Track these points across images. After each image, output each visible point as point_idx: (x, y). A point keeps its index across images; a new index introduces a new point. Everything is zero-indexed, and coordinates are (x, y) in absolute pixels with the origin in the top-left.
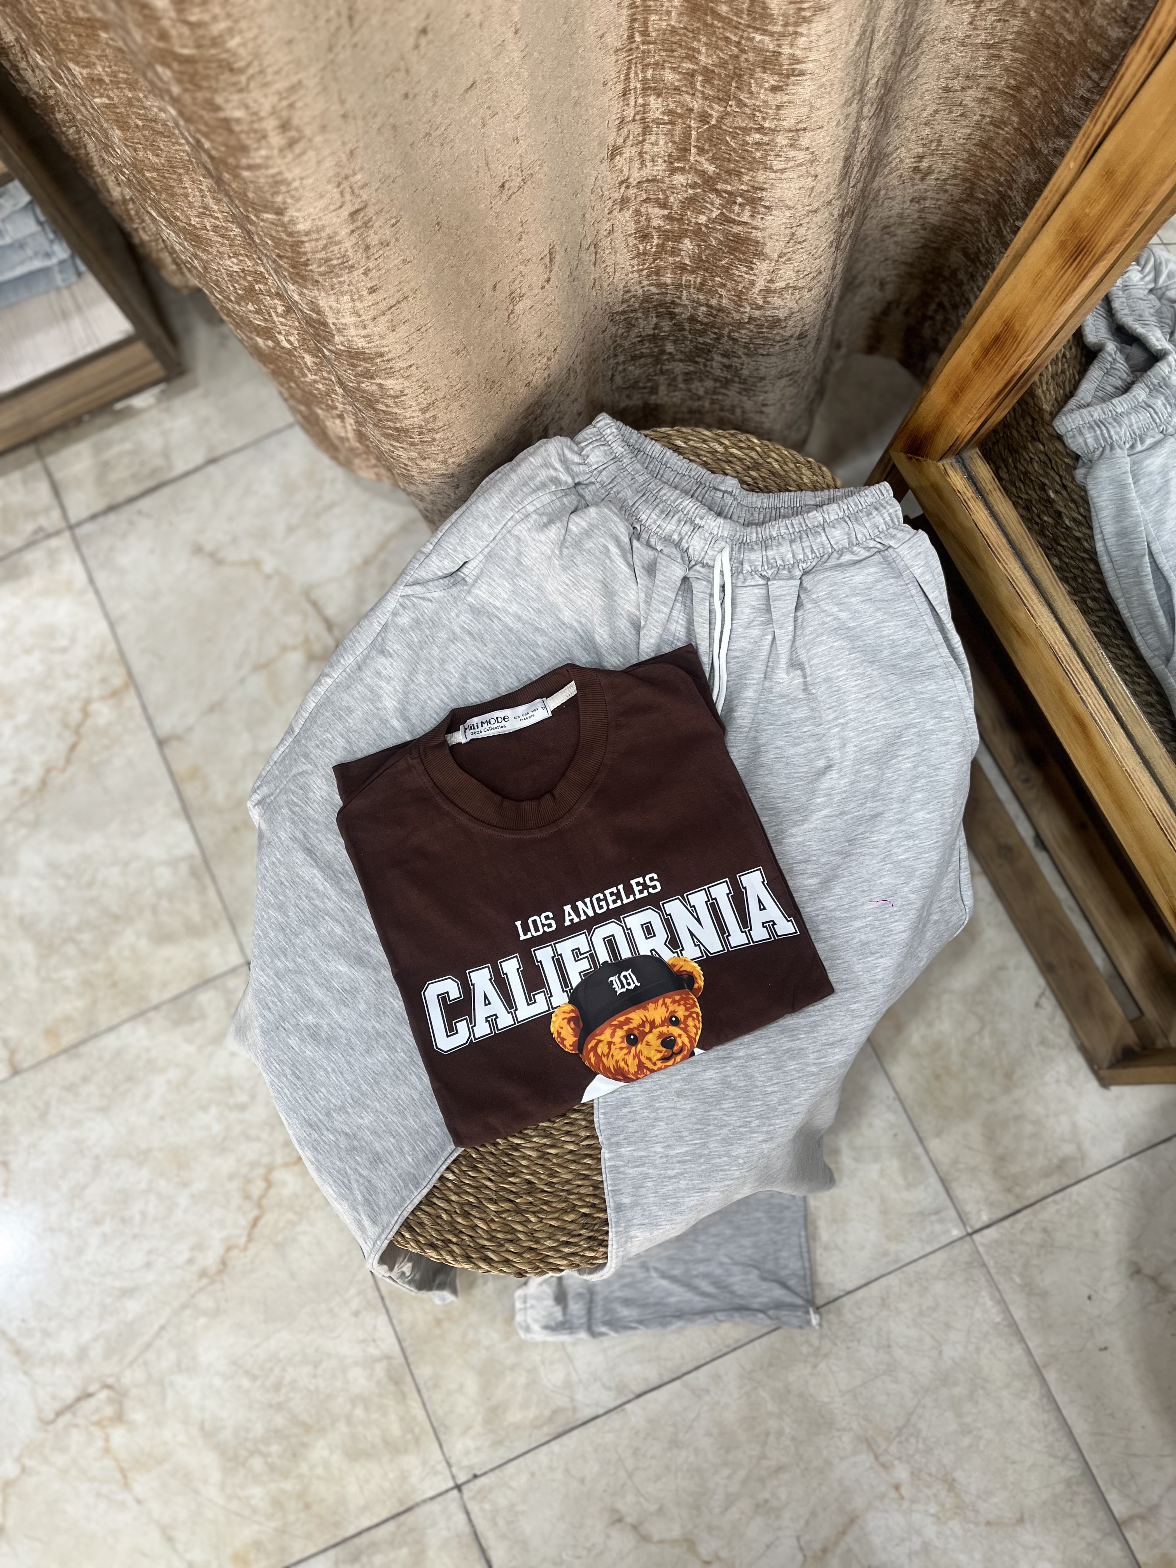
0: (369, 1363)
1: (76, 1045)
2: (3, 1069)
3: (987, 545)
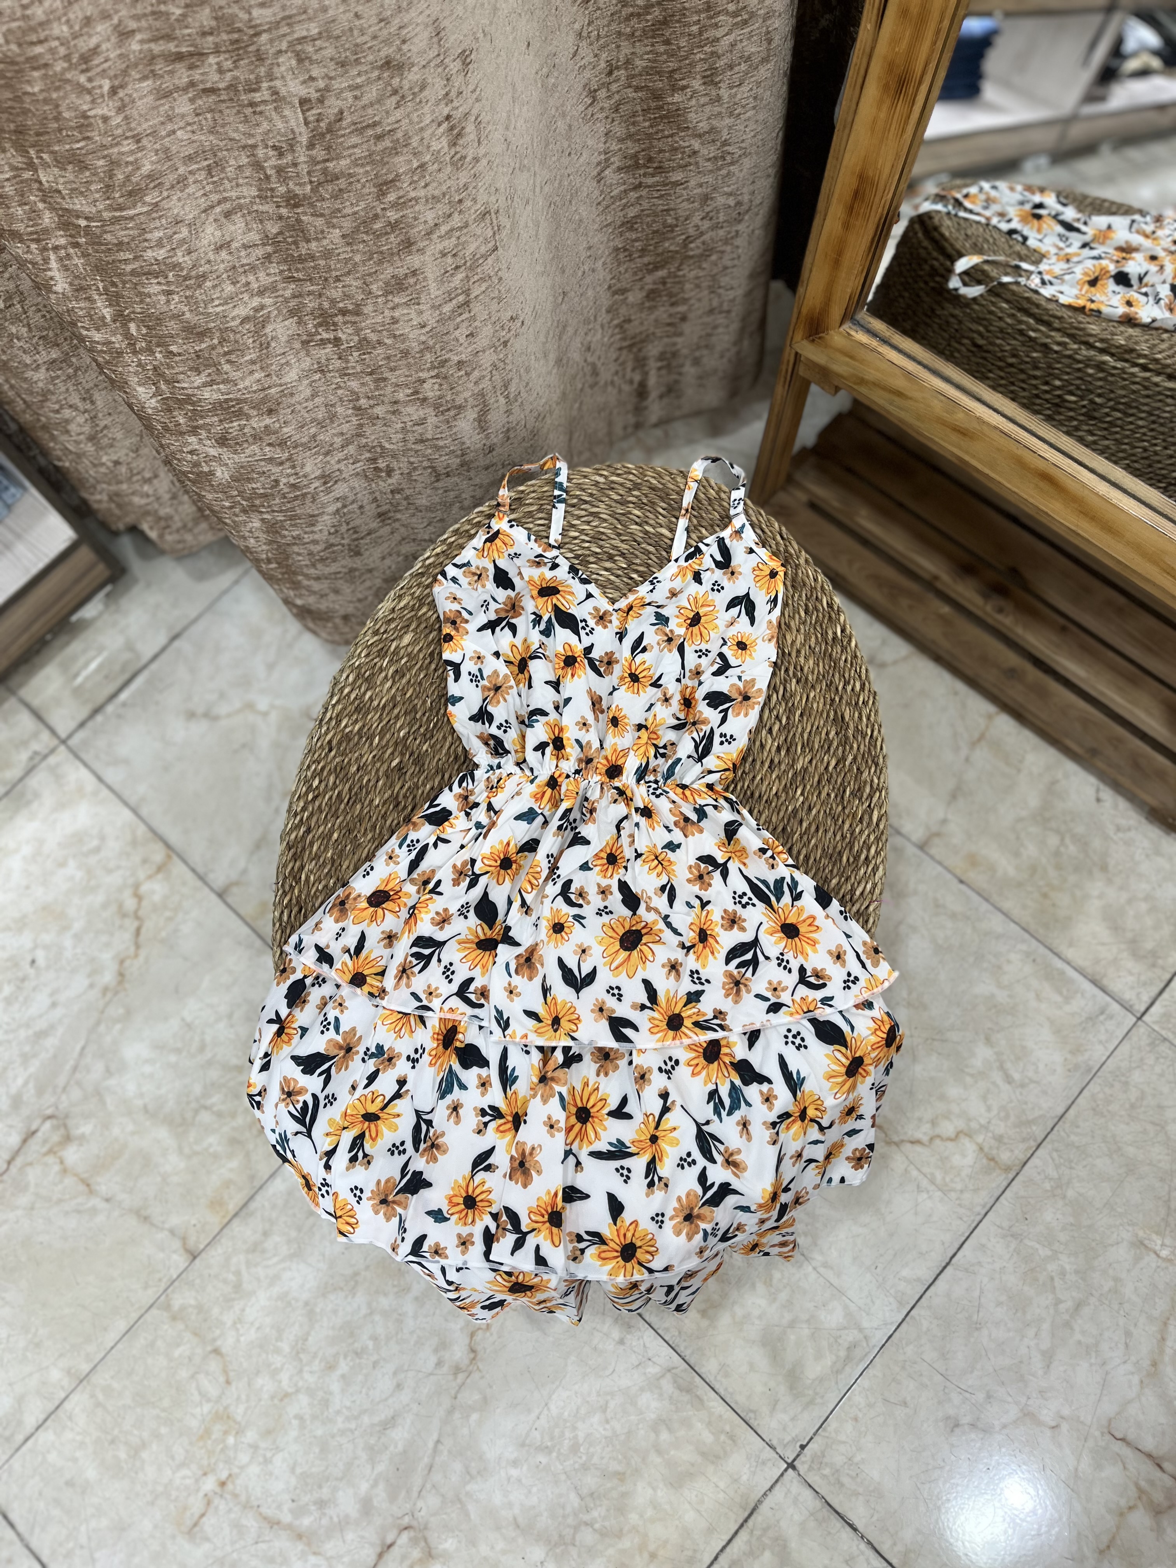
0: (653, 1384)
1: (245, 1205)
2: (179, 1260)
3: (908, 374)
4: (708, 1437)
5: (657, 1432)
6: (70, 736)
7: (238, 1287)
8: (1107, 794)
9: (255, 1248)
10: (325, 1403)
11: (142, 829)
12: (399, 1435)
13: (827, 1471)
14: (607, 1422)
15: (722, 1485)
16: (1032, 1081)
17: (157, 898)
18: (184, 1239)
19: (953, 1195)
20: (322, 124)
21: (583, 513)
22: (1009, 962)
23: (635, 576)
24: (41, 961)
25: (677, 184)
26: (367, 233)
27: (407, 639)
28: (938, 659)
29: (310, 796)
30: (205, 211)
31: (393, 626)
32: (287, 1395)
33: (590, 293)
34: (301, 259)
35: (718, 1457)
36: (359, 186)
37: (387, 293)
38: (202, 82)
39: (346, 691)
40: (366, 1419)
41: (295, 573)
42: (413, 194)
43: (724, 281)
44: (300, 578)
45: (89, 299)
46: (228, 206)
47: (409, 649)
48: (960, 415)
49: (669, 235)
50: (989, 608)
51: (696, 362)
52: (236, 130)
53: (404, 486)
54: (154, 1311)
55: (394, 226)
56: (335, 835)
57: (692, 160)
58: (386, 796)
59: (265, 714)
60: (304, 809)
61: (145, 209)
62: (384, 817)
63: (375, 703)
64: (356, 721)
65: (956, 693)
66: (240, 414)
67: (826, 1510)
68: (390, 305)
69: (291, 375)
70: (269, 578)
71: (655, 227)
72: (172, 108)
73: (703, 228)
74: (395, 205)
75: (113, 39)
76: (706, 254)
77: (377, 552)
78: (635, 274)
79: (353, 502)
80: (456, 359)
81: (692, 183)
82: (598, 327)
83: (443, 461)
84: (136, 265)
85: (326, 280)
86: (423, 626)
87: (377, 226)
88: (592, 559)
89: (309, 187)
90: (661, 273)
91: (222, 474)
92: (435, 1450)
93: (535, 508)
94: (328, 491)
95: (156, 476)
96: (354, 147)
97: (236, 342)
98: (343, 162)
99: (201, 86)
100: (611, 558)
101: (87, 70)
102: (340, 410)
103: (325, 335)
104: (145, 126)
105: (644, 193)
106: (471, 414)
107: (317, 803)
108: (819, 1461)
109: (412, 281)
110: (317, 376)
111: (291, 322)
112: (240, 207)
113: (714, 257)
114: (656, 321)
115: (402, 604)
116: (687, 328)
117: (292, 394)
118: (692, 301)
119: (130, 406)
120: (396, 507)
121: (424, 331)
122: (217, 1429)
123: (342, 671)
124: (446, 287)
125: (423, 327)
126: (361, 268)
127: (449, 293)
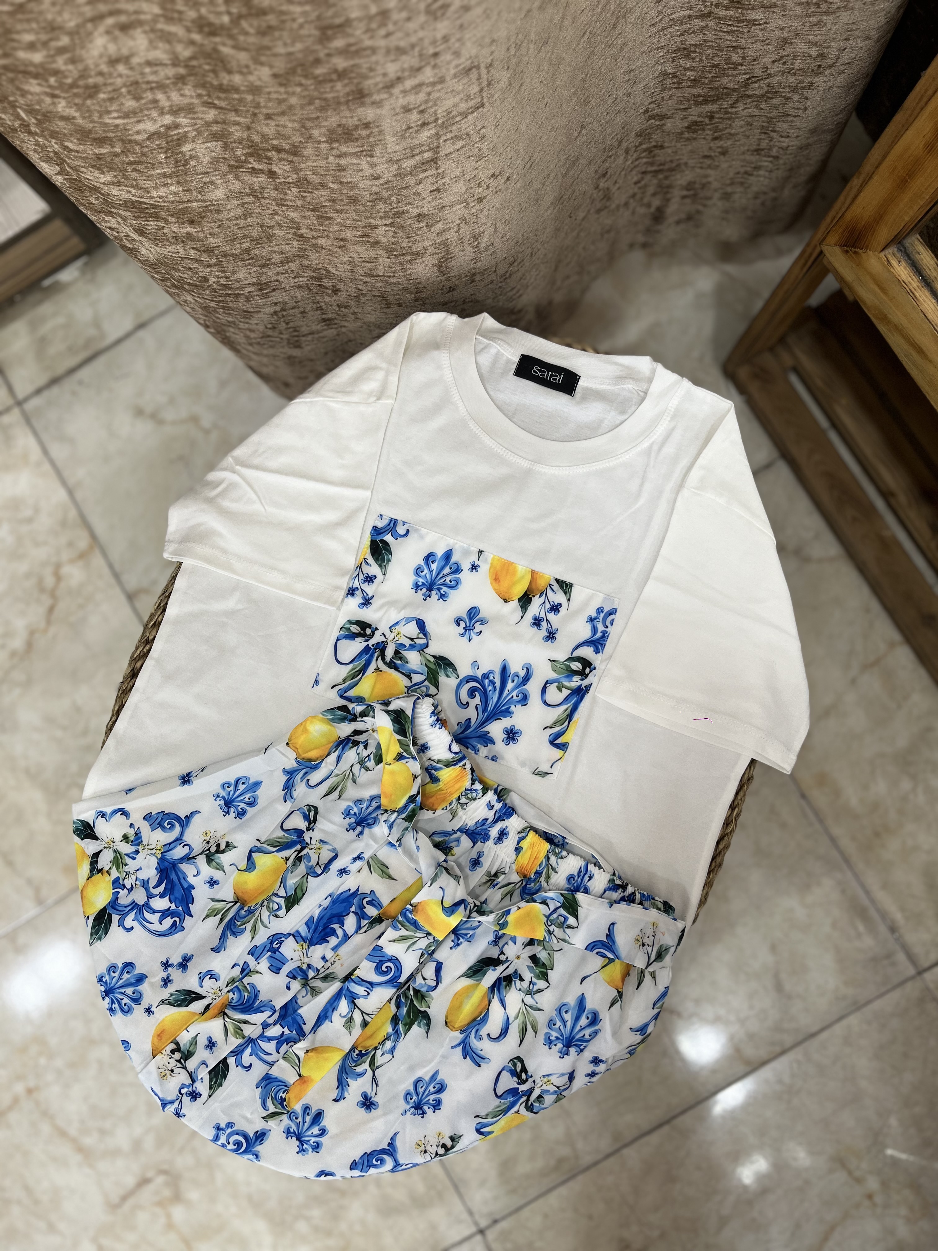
6: (26, 399)
17: (73, 583)
18: (38, 890)
22: (819, 885)
26: (306, 77)
33: (620, 119)
34: (221, 88)
37: (331, 140)
42: (368, 43)
49: (731, 72)
55: (342, 75)
65: (868, 611)
68: (335, 152)
69: (218, 194)
71: (716, 61)
73: (772, 71)
74: (345, 52)
78: (680, 102)
82: (621, 152)
85: (255, 115)
87: (319, 71)
90: (709, 107)
94: (265, 296)
97: (144, 154)
102: (278, 232)
103: (257, 166)
106: (430, 260)
109: (364, 133)
110: (250, 200)
111: (215, 145)
114: (692, 152)
116: (724, 162)
117: (219, 211)
118: (737, 138)
120: (342, 317)
121: (377, 182)
124: (408, 142)
125: (378, 178)
126: (298, 111)
127: (412, 149)
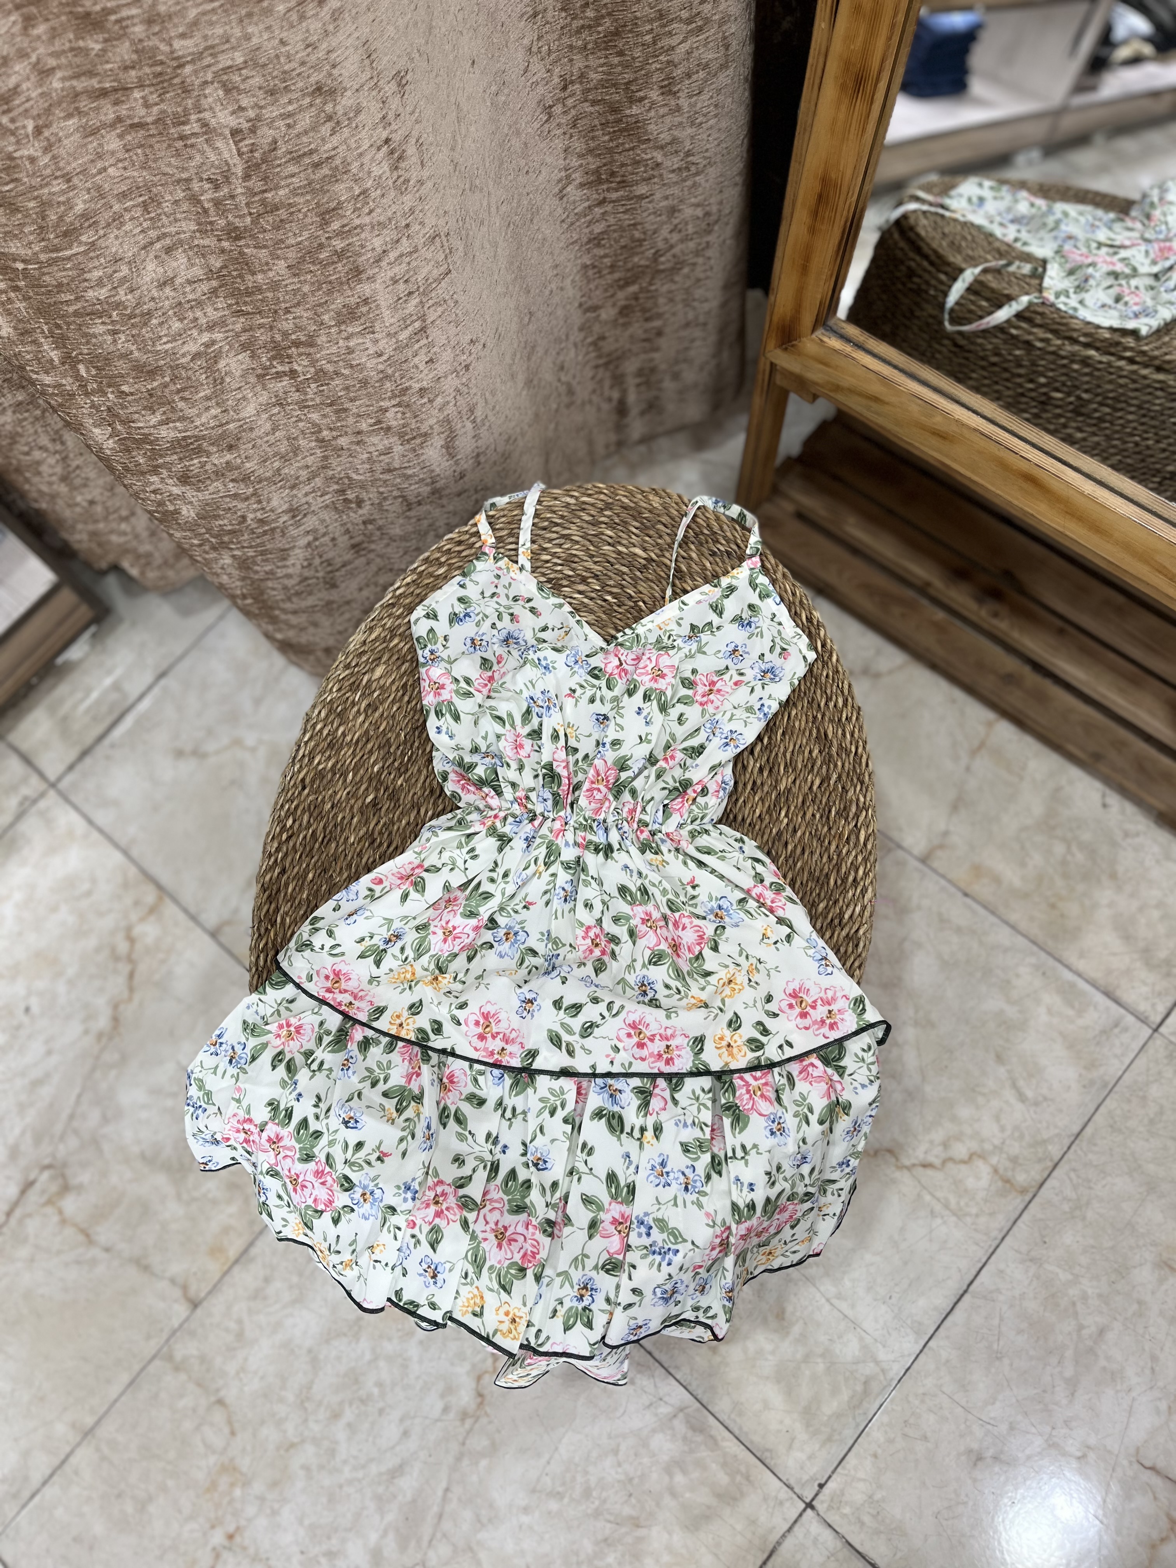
0: (666, 1425)
1: (246, 1251)
2: (181, 1310)
3: (884, 379)
4: (723, 1479)
5: (670, 1474)
6: (60, 779)
7: (240, 1335)
8: (1114, 800)
9: (257, 1295)
10: (332, 1452)
11: (133, 871)
12: (408, 1484)
13: (847, 1510)
14: (619, 1465)
15: (739, 1527)
16: (1045, 1099)
17: (149, 940)
18: (185, 1288)
19: (969, 1220)
20: (256, 155)
21: (555, 536)
22: (1018, 976)
23: (609, 598)
24: (35, 1009)
25: (642, 197)
26: (313, 263)
27: (379, 672)
28: (934, 666)
29: (284, 836)
30: (144, 248)
31: (364, 659)
32: (292, 1445)
33: (560, 312)
34: (249, 293)
35: (735, 1499)
36: (301, 216)
37: (339, 323)
38: (129, 117)
39: (319, 727)
40: (374, 1469)
41: (272, 608)
42: (357, 222)
43: (698, 293)
44: (277, 612)
45: (35, 342)
46: (168, 241)
47: (382, 682)
48: (938, 419)
49: (639, 250)
50: (983, 613)
51: (676, 376)
52: (168, 164)
53: (376, 516)
54: (157, 1363)
55: (340, 255)
56: (311, 876)
57: (656, 173)
58: (361, 833)
59: (253, 750)
60: (278, 850)
61: (82, 249)
62: (360, 855)
63: (348, 738)
64: (329, 758)
65: (954, 701)
66: (199, 451)
67: (847, 1551)
68: (344, 335)
69: (249, 410)
70: (247, 613)
71: (623, 242)
72: (101, 145)
73: (673, 241)
74: (340, 234)
75: (33, 78)
76: (676, 268)
77: (354, 584)
78: (606, 290)
79: (324, 535)
80: (417, 386)
81: (658, 196)
82: (571, 346)
83: (414, 489)
84: (79, 305)
85: (276, 312)
86: (395, 657)
87: (323, 255)
88: (565, 583)
89: (248, 220)
90: (633, 289)
91: (188, 512)
92: (444, 1499)
93: (505, 532)
94: (298, 524)
95: (133, 514)
96: (293, 176)
97: (189, 378)
98: (281, 192)
99: (129, 122)
100: (584, 580)
101: (9, 111)
102: (302, 442)
103: (280, 368)
104: (74, 165)
105: (609, 208)
106: (438, 441)
107: (291, 844)
108: (837, 1501)
109: (364, 309)
110: (276, 410)
111: (244, 356)
112: (181, 242)
113: (686, 270)
114: (631, 337)
115: (373, 636)
116: (663, 342)
117: (251, 430)
118: (667, 316)
119: (89, 446)
120: (369, 537)
121: (381, 360)
122: (224, 1482)
123: (314, 707)
124: (400, 314)
125: (380, 355)
126: (311, 299)
127: (404, 319)
